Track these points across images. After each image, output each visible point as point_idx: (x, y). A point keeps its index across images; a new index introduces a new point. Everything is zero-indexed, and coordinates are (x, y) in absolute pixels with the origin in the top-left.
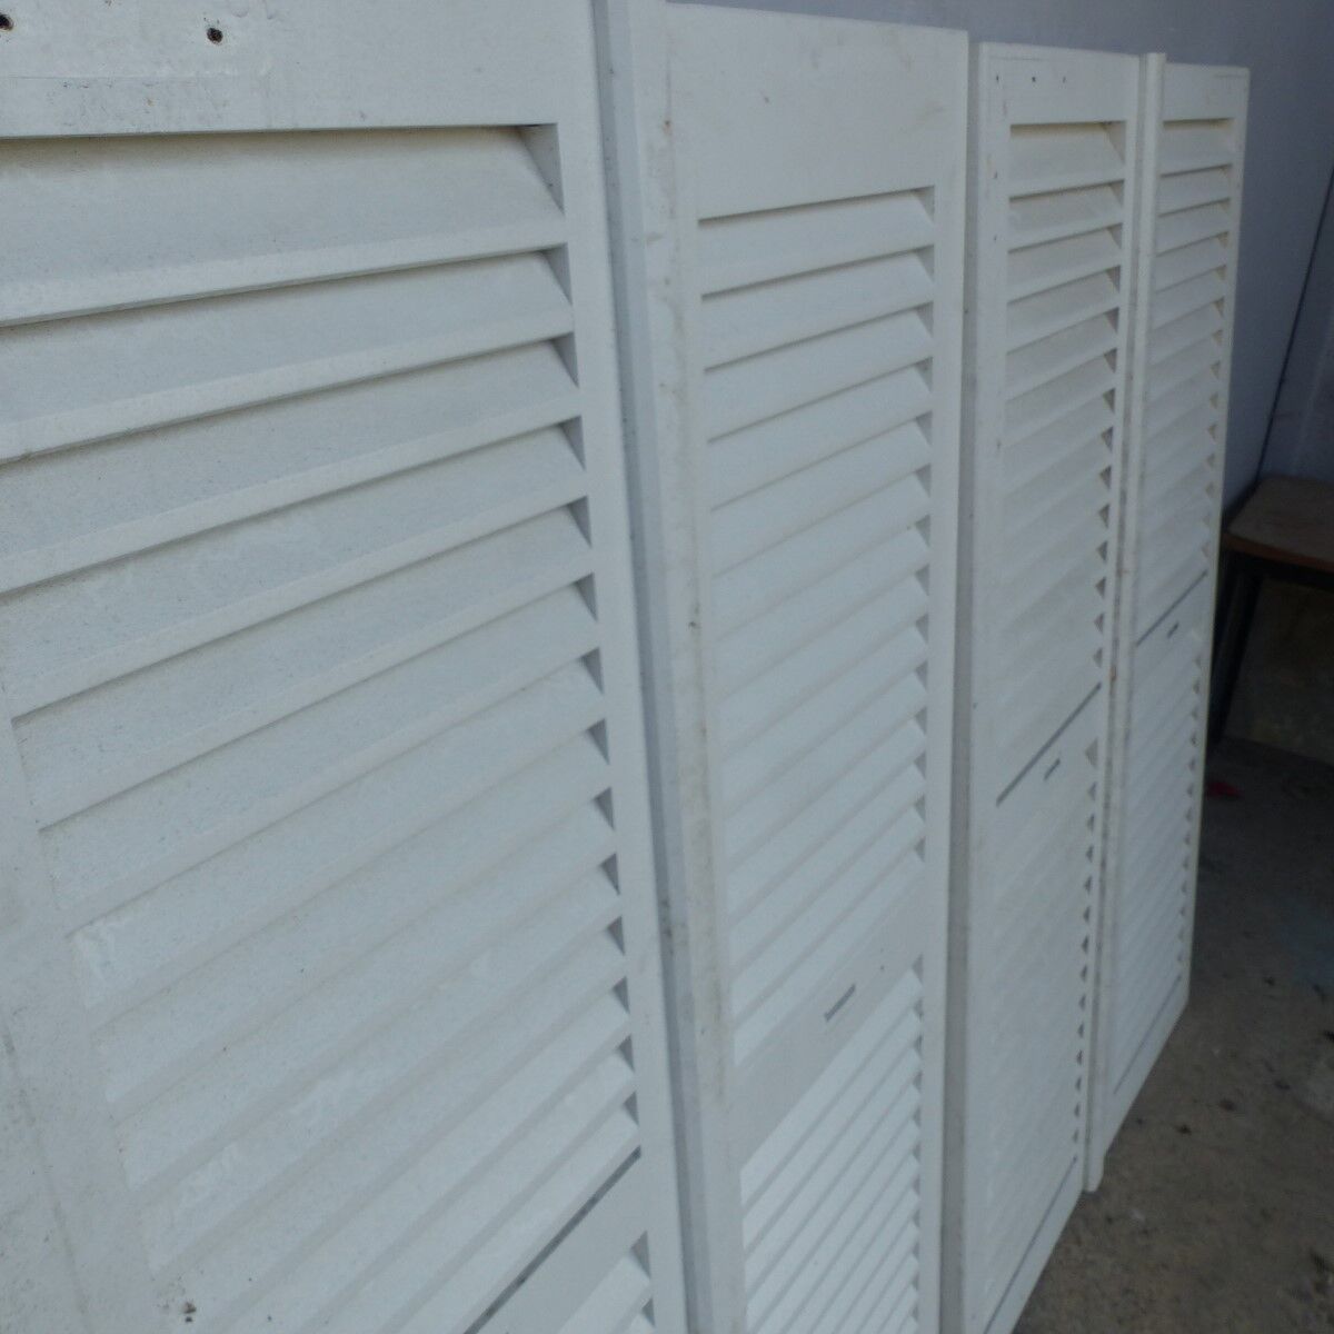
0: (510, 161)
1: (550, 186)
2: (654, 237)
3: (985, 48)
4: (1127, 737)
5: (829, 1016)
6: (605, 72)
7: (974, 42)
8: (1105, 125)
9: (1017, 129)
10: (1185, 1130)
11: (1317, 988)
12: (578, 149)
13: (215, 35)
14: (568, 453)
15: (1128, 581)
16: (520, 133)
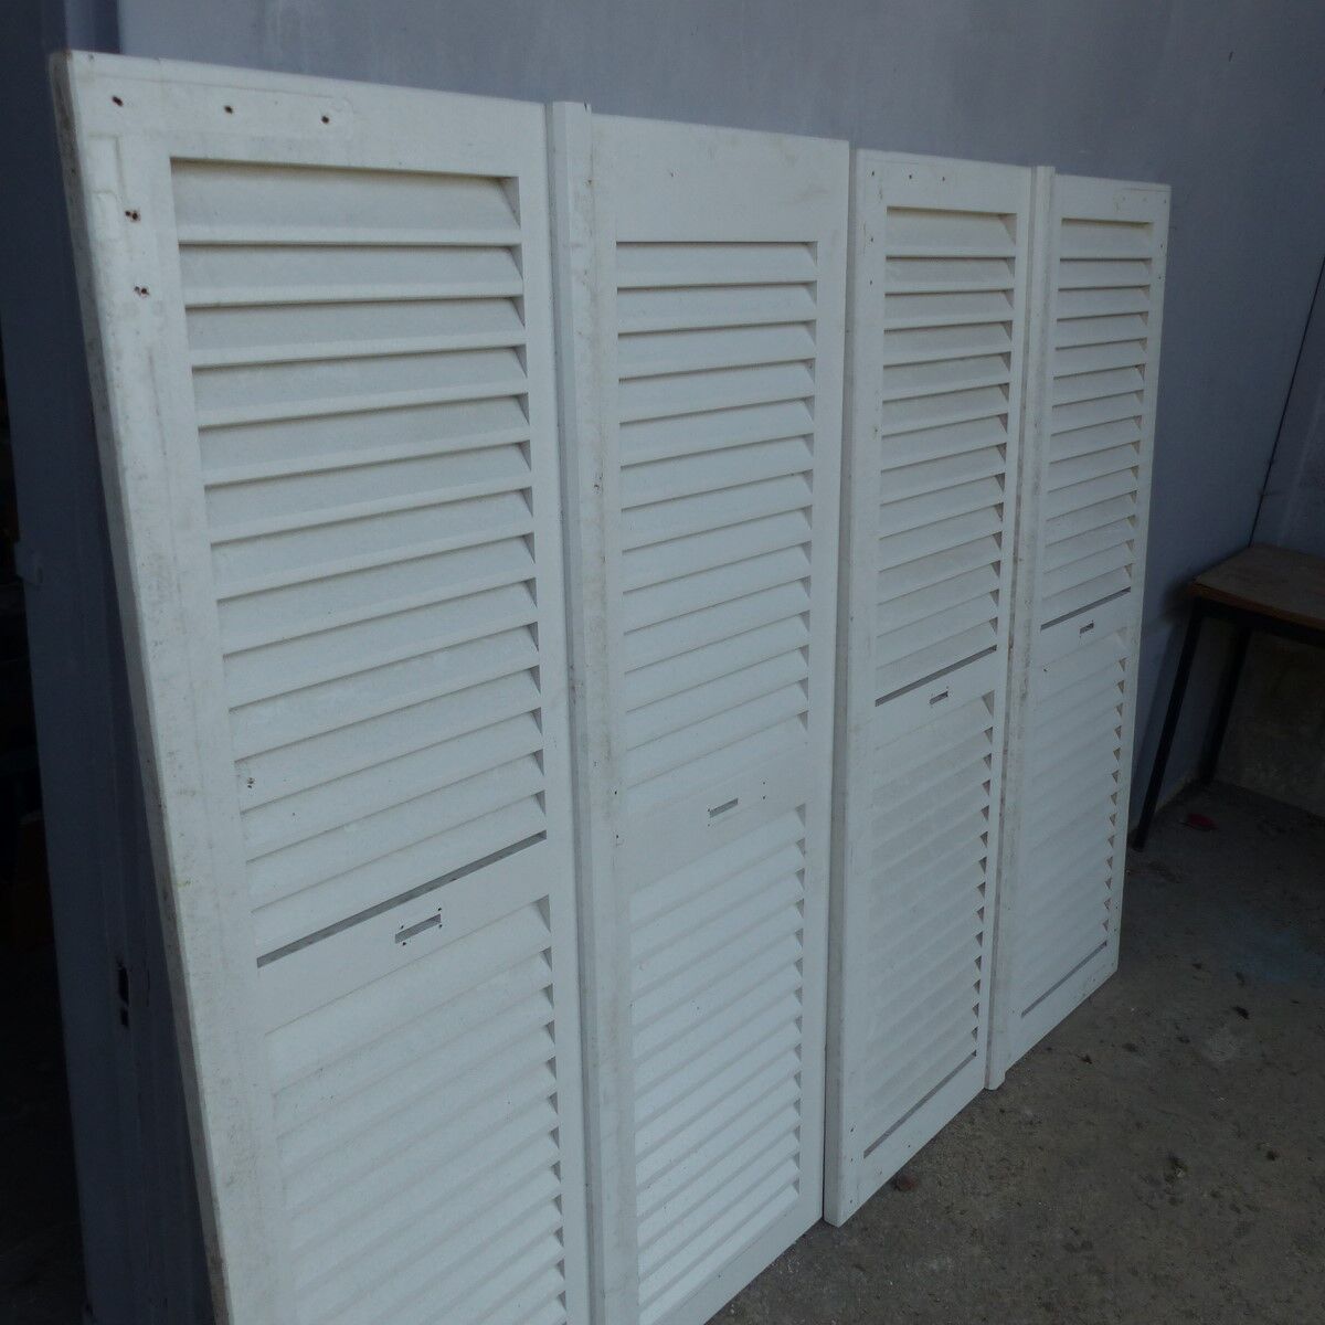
0: (492, 196)
1: (514, 212)
2: (578, 245)
3: (862, 153)
4: (1024, 696)
5: (713, 813)
6: (551, 150)
7: (854, 147)
8: (1002, 216)
9: (893, 210)
10: (1087, 1060)
11: (1239, 976)
12: (532, 192)
13: (325, 120)
14: (517, 366)
15: (1023, 567)
16: (500, 181)
